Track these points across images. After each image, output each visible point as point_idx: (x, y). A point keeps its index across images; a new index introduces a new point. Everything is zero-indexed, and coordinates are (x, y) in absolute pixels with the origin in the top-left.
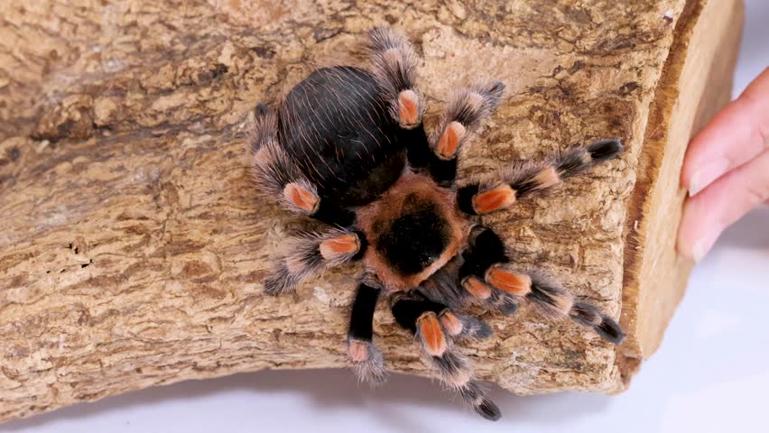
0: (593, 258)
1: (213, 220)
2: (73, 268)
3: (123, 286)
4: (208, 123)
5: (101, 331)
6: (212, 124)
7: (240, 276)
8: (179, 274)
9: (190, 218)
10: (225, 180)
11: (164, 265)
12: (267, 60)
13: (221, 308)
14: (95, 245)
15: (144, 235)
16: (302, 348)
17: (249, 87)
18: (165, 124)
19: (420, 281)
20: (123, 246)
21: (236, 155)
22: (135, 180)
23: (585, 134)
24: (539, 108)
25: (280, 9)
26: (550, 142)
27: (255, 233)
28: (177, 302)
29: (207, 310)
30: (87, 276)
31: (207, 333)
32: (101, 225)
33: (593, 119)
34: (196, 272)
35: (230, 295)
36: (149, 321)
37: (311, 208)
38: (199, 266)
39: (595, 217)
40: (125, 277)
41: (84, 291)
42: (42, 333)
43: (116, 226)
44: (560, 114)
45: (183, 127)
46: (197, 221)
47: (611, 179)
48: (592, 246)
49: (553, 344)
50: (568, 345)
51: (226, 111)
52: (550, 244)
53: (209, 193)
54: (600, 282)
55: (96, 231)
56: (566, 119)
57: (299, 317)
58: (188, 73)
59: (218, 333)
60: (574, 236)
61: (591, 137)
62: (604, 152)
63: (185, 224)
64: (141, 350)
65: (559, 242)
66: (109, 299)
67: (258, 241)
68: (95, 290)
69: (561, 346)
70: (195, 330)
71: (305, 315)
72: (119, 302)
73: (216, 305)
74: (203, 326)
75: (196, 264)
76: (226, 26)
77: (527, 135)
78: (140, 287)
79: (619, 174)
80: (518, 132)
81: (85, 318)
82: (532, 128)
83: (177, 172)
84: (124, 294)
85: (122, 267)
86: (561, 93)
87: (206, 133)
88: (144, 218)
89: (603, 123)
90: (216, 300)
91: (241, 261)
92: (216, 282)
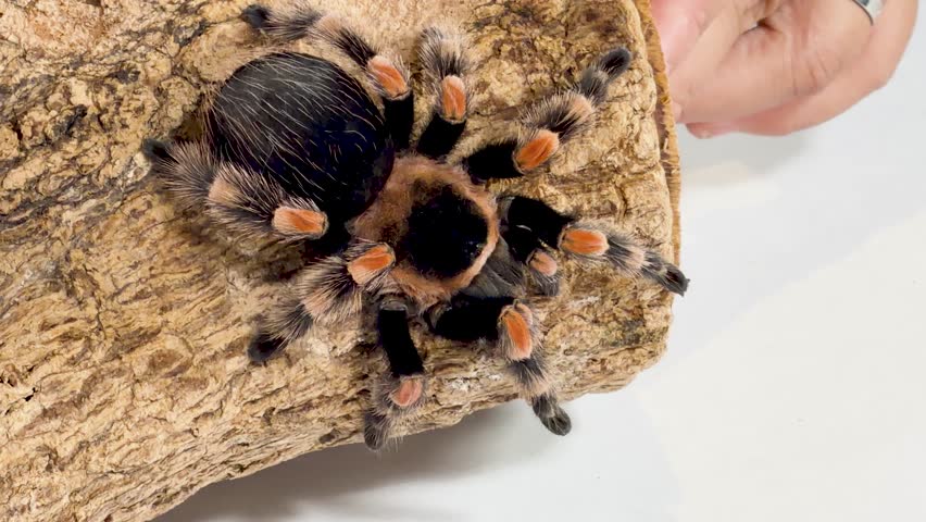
0: (637, 196)
1: (155, 297)
2: (18, 405)
3: (86, 409)
4: (85, 185)
5: (74, 473)
6: (91, 185)
7: (216, 353)
8: (145, 374)
9: (125, 303)
10: (147, 244)
11: (123, 368)
12: (131, 85)
13: (206, 400)
14: (31, 370)
15: (83, 339)
16: (298, 426)
17: (127, 122)
18: (25, 204)
19: (471, 278)
20: (64, 360)
21: (143, 212)
22: (26, 281)
23: (574, 53)
24: (502, 42)
25: (102, 23)
26: (539, 75)
27: (214, 296)
28: (154, 409)
29: (191, 408)
30: (39, 410)
31: (193, 439)
32: (26, 344)
33: (577, 35)
34: (165, 364)
35: (212, 380)
36: (129, 443)
37: (320, 228)
38: (164, 356)
39: (625, 146)
40: (85, 395)
41: (43, 427)
42: (10, 497)
43: (45, 339)
44: (533, 40)
45: (52, 200)
46: (136, 304)
47: (629, 96)
48: (631, 182)
49: (606, 320)
50: (624, 314)
51: (104, 164)
52: (579, 196)
53: (134, 267)
54: (651, 223)
55: (24, 351)
56: (543, 43)
57: (297, 383)
58: (40, 129)
59: (205, 435)
60: (606, 178)
61: (584, 55)
62: (617, 63)
63: (123, 312)
64: (121, 486)
65: (589, 191)
66: (76, 429)
67: (222, 303)
68: (55, 423)
69: (616, 319)
70: (178, 439)
71: (305, 378)
72: (89, 429)
73: (201, 398)
74: (186, 431)
75: (160, 354)
76: (43, 61)
77: (505, 75)
78: (108, 402)
79: (637, 88)
80: (492, 76)
81: (54, 461)
82: (509, 68)
83: (77, 254)
84: (92, 418)
85: (77, 386)
86: (518, 18)
87: (86, 199)
88: (71, 320)
89: (593, 34)
90: (199, 392)
91: (211, 335)
92: (191, 369)
